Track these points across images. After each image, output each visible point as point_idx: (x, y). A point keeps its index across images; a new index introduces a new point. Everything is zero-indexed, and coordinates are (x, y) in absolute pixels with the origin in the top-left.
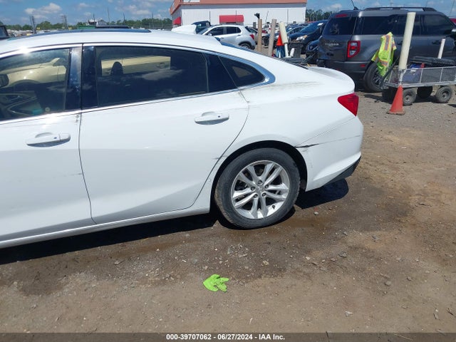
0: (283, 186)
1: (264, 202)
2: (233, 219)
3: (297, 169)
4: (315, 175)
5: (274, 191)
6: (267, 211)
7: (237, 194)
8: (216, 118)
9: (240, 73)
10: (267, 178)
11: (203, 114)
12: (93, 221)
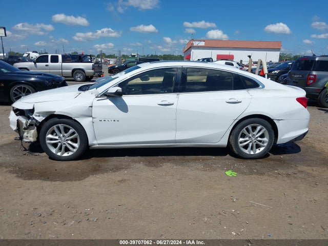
0: (266, 139)
1: (255, 146)
2: (238, 152)
3: (273, 131)
4: (282, 136)
5: (260, 141)
6: (256, 152)
7: (241, 140)
8: (236, 101)
9: (248, 83)
10: (257, 134)
11: (230, 99)
12: (175, 141)
